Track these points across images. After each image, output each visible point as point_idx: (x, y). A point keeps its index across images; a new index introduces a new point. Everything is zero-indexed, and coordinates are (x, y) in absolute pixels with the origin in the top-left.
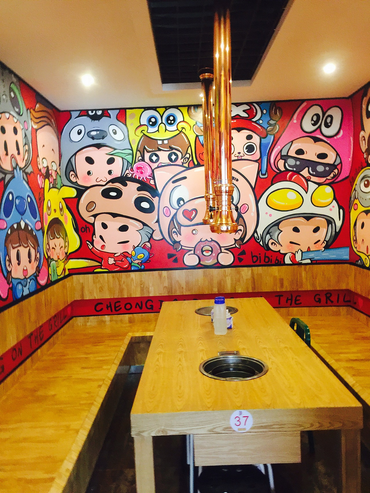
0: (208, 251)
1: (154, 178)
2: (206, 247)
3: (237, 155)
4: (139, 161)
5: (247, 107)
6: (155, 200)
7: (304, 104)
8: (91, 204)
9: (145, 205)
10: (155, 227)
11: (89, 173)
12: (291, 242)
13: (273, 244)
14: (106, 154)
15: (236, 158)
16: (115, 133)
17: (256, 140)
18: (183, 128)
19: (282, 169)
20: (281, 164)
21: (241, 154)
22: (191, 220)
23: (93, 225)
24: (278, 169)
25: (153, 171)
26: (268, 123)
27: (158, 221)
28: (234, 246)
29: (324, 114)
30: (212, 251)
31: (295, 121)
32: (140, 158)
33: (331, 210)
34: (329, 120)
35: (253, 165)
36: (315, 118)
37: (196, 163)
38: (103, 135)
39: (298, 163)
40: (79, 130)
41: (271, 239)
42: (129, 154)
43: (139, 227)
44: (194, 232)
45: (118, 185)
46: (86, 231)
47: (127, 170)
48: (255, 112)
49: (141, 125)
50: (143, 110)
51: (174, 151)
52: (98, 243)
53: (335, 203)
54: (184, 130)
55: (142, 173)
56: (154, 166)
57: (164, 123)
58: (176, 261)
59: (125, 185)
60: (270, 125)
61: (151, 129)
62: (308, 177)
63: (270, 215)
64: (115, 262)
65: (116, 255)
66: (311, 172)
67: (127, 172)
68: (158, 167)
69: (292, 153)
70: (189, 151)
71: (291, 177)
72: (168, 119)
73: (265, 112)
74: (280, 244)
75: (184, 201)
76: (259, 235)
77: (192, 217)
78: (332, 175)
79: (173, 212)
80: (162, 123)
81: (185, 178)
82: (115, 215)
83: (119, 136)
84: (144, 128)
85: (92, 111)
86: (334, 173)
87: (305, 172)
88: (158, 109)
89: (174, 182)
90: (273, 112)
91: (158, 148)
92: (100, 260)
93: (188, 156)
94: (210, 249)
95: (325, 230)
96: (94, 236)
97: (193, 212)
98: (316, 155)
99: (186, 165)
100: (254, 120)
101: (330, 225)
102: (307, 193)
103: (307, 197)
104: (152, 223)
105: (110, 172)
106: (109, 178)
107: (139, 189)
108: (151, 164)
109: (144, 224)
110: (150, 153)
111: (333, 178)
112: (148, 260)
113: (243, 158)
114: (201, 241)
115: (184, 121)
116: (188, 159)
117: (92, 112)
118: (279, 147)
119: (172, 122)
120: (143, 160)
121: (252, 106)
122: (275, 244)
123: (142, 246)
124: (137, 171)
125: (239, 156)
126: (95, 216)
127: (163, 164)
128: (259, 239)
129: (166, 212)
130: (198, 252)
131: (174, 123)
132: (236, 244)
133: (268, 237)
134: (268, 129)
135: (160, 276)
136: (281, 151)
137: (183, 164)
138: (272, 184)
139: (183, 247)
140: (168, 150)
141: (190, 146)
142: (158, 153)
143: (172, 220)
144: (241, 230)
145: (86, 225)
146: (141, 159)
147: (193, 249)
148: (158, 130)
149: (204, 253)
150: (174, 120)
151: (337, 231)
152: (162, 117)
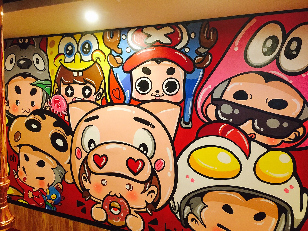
0: (116, 208)
1: (68, 115)
2: (114, 203)
3: (155, 94)
4: (56, 94)
5: (169, 30)
6: (69, 139)
7: (254, 21)
8: (18, 134)
9: (59, 142)
10: (67, 168)
11: (17, 102)
12: (219, 225)
13: (194, 221)
14: (30, 84)
15: (153, 98)
16: (38, 62)
17: (179, 74)
18: (98, 58)
19: (213, 118)
20: (211, 111)
21: (160, 94)
22: (101, 168)
23: (18, 154)
24: (207, 118)
25: (68, 106)
26: (197, 52)
27: (70, 162)
28: (145, 210)
29: (285, 37)
30: (120, 210)
31: (236, 49)
32: (57, 90)
33: (286, 191)
34: (294, 46)
35: (174, 109)
36: (269, 43)
37: (109, 101)
38: (28, 64)
39: (237, 111)
40: (11, 59)
41: (192, 213)
42: (48, 85)
43: (54, 165)
44: (103, 182)
45: (38, 118)
46: (14, 160)
47: (45, 102)
48: (180, 36)
49: (59, 54)
50: (61, 37)
51: (88, 85)
52: (22, 174)
53: (294, 181)
54: (98, 61)
55: (58, 107)
56: (70, 100)
57: (79, 52)
58: (84, 211)
59: (44, 118)
60: (200, 54)
61: (68, 59)
62: (251, 135)
63: (192, 180)
64: (33, 197)
65: (34, 190)
66: (258, 128)
67: (46, 104)
68: (73, 102)
69: (229, 96)
70: (103, 86)
71: (225, 131)
72: (83, 47)
73: (193, 35)
74: (203, 223)
75: (95, 144)
76: (176, 204)
77: (102, 165)
78: (292, 136)
79: (84, 154)
80: (78, 52)
81: (97, 117)
82: (35, 149)
83: (41, 66)
84: (62, 57)
85: (21, 38)
86: (297, 133)
87: (247, 127)
88: (75, 36)
89: (87, 121)
90: (205, 35)
91: (74, 81)
92: (22, 191)
93: (101, 91)
94: (119, 207)
95: (274, 221)
96: (19, 166)
97: (104, 158)
98: (268, 101)
99: (99, 102)
100: (178, 47)
101: (283, 215)
102: (247, 158)
103: (248, 164)
104: (65, 163)
105: (32, 103)
106: (32, 109)
107: (55, 124)
108: (67, 98)
109: (58, 163)
110: (66, 86)
111: (294, 140)
112: (59, 203)
113: (162, 98)
114: (109, 195)
115: (98, 49)
116: (102, 95)
117: (21, 41)
118: (210, 86)
119: (88, 50)
120: (60, 93)
121: (177, 29)
122: (196, 221)
123: (55, 186)
124: (54, 105)
125: (158, 96)
126: (20, 146)
127: (77, 99)
128: (175, 209)
129: (78, 154)
130: (106, 207)
131: (89, 51)
132: (147, 208)
133: (187, 209)
134: (196, 60)
135: (67, 224)
136: (212, 92)
137: (96, 101)
138: (197, 138)
139: (91, 197)
140: (83, 83)
141: (104, 80)
142: (73, 86)
143: (83, 163)
144: (153, 192)
145: (13, 154)
146: (58, 92)
147: (101, 202)
148: (74, 60)
149: (112, 210)
150: (90, 48)
151: (296, 226)
152: (78, 45)
